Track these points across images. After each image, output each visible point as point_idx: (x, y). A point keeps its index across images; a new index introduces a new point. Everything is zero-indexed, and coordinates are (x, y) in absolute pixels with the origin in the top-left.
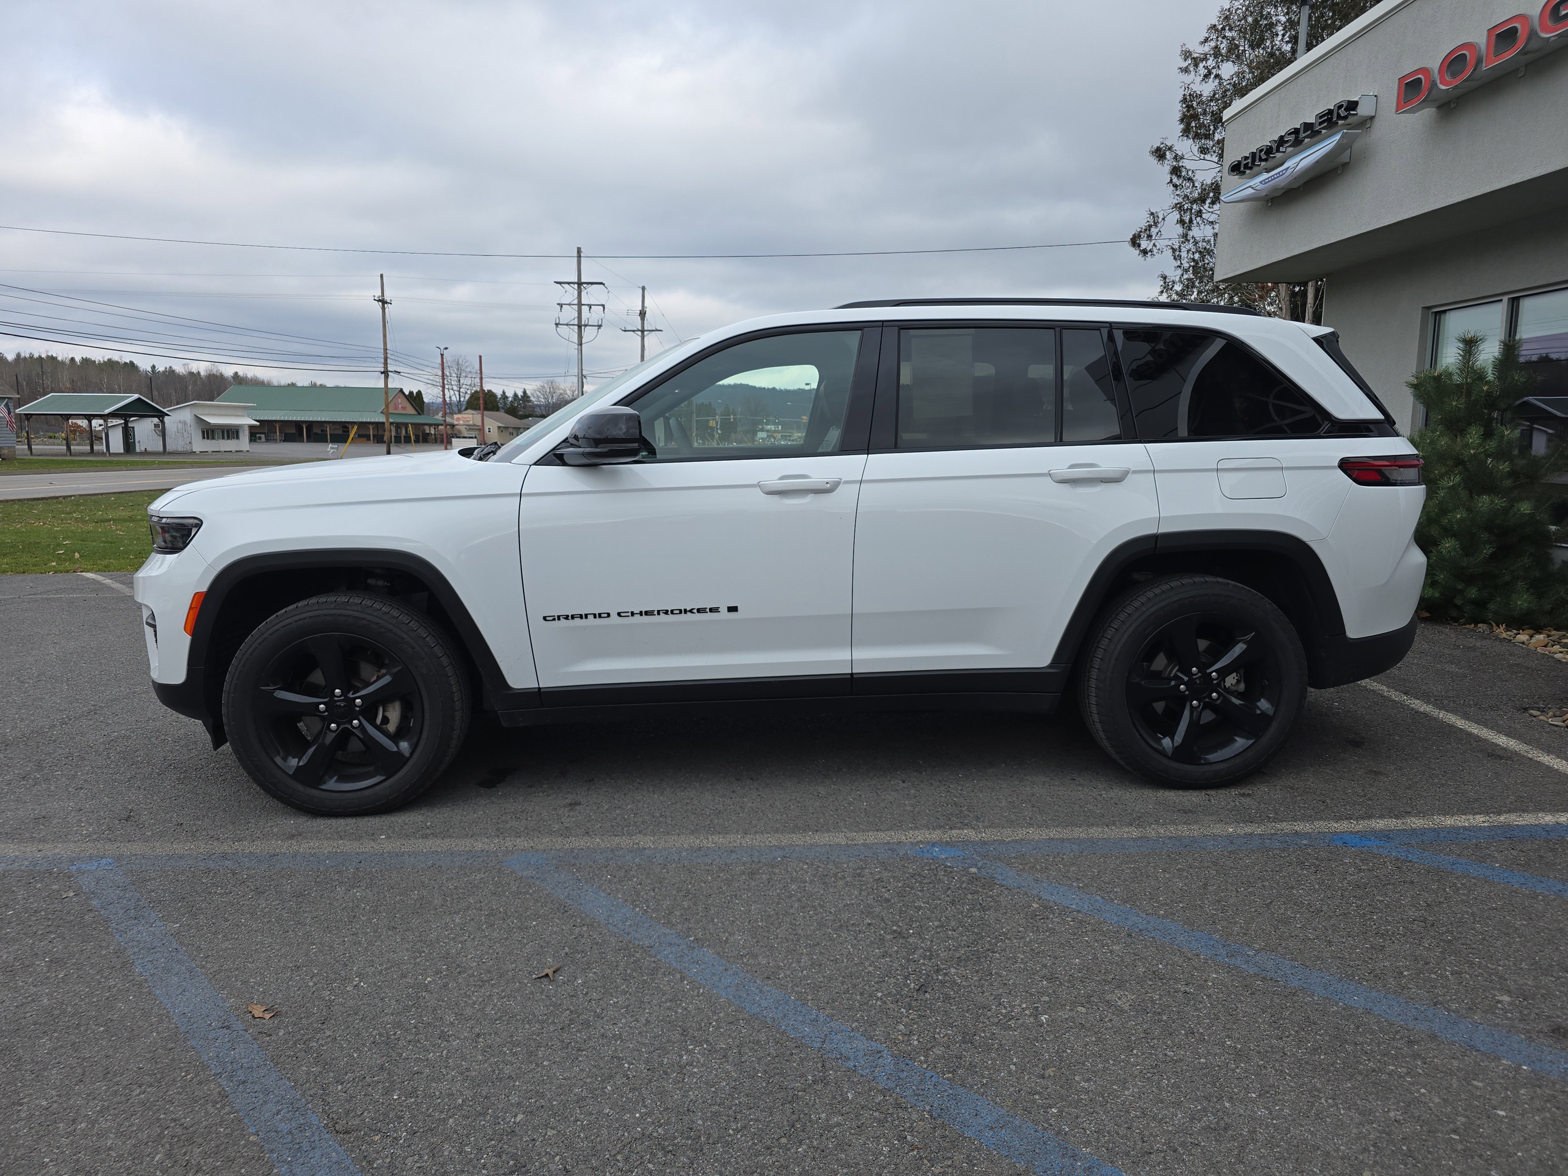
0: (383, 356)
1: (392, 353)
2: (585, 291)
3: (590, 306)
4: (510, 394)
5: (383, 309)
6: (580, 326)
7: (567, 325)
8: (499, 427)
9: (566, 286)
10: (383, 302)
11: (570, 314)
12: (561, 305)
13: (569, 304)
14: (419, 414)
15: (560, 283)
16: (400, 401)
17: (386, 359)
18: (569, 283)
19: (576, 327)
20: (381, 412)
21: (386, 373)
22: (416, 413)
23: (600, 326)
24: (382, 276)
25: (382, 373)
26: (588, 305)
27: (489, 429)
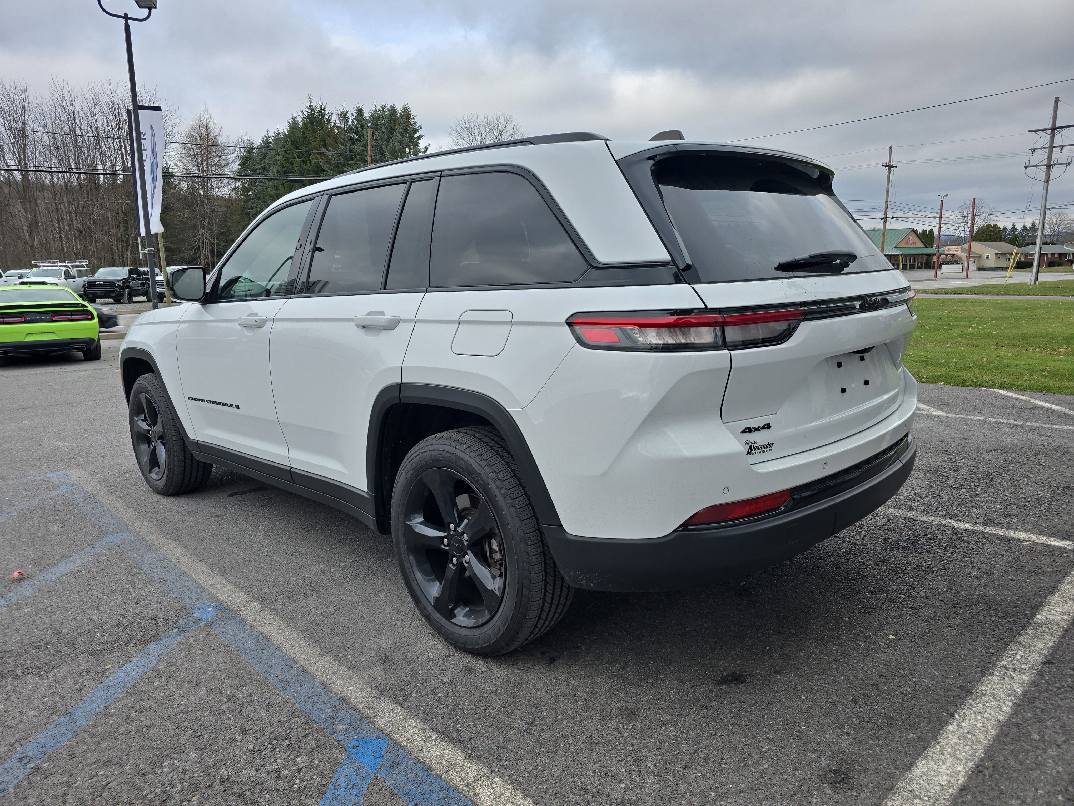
0: (884, 207)
1: (892, 203)
2: (1060, 134)
3: (1062, 147)
4: (1019, 227)
5: (889, 172)
6: (1048, 166)
7: (1036, 166)
8: (997, 254)
9: (1040, 133)
10: (889, 167)
11: (1041, 156)
12: (1033, 150)
13: (1041, 148)
14: (926, 247)
15: (1035, 131)
16: (911, 238)
17: (886, 209)
18: (1043, 130)
19: (1045, 167)
20: (895, 247)
21: (885, 219)
22: (924, 246)
23: (1069, 164)
24: (891, 147)
25: (882, 219)
26: (1060, 146)
27: (987, 256)
